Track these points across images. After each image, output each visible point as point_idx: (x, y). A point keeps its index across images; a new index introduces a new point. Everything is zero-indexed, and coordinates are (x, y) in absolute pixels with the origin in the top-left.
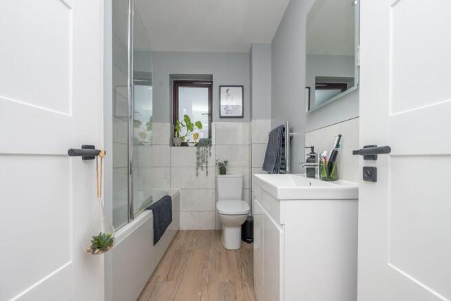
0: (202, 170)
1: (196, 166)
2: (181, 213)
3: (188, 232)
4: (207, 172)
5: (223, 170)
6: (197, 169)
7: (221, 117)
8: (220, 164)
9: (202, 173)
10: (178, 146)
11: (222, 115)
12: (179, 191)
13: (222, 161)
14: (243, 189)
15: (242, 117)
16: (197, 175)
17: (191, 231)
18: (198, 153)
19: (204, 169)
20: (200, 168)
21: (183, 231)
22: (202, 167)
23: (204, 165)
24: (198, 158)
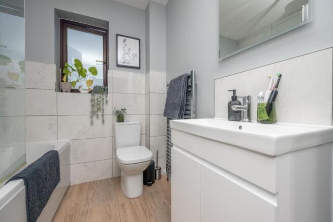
0: (98, 118)
1: (90, 113)
2: (72, 167)
3: (82, 185)
4: (103, 121)
5: (120, 118)
6: (92, 117)
7: (118, 66)
8: (117, 112)
9: (97, 121)
10: (67, 92)
11: (119, 63)
12: (69, 142)
13: (119, 109)
15: (139, 68)
16: (92, 123)
17: (85, 183)
18: (92, 101)
19: (100, 117)
20: (95, 117)
21: (74, 186)
22: (98, 115)
23: (100, 113)
24: (93, 106)
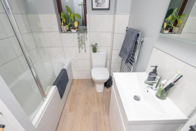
0: (82, 49)
1: (78, 46)
2: (73, 72)
3: (78, 80)
4: (85, 51)
5: (95, 50)
6: (79, 48)
7: (93, 9)
8: (93, 45)
9: (82, 51)
10: (65, 32)
12: (70, 61)
14: (107, 59)
15: (108, 9)
16: (80, 52)
17: (80, 79)
18: (78, 38)
19: (83, 48)
20: (81, 48)
21: (75, 79)
22: (82, 47)
23: (83, 46)
24: (79, 42)
